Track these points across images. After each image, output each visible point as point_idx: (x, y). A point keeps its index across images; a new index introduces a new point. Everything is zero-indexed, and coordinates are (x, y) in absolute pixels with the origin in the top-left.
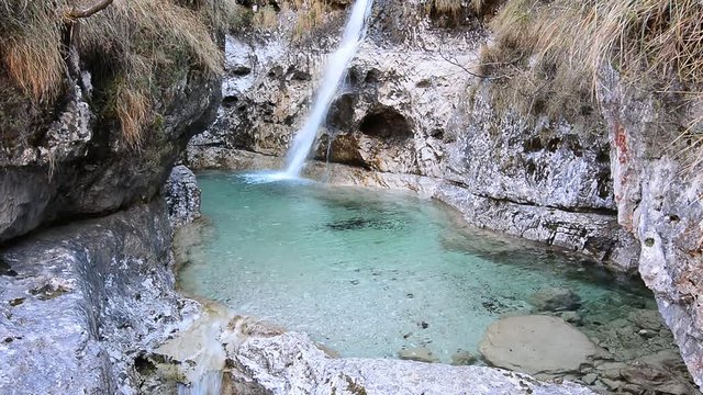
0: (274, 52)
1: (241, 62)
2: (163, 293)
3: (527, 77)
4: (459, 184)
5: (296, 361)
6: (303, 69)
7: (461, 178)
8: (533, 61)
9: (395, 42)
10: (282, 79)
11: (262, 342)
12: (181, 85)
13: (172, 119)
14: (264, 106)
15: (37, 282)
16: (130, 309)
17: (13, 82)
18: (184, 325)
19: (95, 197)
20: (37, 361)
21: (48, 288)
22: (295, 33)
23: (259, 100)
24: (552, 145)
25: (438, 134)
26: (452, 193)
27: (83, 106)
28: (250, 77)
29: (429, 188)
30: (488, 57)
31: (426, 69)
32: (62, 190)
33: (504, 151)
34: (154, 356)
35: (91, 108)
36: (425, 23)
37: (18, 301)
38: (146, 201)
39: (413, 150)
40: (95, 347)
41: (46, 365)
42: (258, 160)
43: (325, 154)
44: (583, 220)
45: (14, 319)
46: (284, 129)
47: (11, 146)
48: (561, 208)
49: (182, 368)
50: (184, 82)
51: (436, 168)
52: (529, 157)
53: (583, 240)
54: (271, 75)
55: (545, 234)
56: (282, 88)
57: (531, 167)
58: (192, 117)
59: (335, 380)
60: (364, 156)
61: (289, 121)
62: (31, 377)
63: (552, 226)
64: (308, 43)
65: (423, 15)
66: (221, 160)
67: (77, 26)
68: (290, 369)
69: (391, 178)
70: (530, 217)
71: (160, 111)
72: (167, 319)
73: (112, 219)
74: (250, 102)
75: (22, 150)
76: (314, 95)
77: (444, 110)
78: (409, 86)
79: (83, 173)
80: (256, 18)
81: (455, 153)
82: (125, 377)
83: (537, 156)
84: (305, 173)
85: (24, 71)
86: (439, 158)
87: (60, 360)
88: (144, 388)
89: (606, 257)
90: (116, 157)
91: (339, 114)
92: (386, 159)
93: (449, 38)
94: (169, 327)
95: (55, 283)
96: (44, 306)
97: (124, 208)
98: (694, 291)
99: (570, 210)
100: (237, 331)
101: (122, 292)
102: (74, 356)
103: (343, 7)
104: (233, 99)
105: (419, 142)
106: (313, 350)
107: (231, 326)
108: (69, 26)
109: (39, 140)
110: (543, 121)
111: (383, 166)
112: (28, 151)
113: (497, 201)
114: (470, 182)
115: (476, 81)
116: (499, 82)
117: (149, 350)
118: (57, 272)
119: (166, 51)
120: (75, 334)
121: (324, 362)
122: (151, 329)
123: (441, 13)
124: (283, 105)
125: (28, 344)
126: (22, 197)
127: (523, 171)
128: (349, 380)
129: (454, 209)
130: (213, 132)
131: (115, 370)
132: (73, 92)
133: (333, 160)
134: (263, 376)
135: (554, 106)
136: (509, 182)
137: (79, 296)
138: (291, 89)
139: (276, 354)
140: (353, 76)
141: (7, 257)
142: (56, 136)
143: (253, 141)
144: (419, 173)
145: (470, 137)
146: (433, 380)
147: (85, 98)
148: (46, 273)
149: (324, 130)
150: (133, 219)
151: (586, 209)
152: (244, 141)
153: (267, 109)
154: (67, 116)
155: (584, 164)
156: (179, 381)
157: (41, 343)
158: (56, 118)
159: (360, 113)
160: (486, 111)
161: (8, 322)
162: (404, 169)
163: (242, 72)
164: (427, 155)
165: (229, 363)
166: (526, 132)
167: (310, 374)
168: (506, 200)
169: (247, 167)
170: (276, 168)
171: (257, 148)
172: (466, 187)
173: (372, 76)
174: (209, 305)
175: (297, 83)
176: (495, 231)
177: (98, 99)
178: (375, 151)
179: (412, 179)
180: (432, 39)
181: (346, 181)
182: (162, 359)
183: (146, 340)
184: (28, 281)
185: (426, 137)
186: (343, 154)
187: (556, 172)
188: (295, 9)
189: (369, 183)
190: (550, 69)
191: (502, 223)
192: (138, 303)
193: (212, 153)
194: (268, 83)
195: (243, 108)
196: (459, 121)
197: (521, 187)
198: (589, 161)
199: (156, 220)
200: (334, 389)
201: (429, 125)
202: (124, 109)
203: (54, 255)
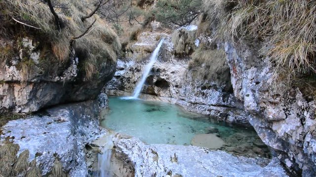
0: (131, 64)
1: (122, 66)
2: (95, 126)
3: (202, 69)
4: (183, 100)
5: (135, 146)
6: (139, 69)
7: (184, 98)
8: (203, 65)
9: (165, 61)
10: (133, 71)
11: (125, 140)
12: (104, 64)
13: (101, 74)
14: (128, 78)
15: (56, 118)
16: (85, 130)
17: (54, 55)
18: (101, 136)
19: (77, 96)
20: (53, 140)
21: (60, 120)
22: (137, 59)
23: (127, 77)
24: (209, 88)
25: (177, 86)
26: (181, 102)
27: (75, 66)
28: (124, 70)
29: (174, 101)
30: (191, 64)
31: (173, 69)
32: (67, 92)
33: (196, 90)
34: (91, 144)
35: (77, 67)
36: (173, 56)
37: (50, 123)
38: (92, 99)
39: (170, 91)
40: (72, 137)
41: (56, 141)
42: (126, 93)
43: (145, 92)
44: (219, 108)
45: (48, 128)
46: (133, 85)
47: (52, 75)
48: (212, 105)
49: (100, 148)
50: (105, 64)
51: (176, 96)
52: (203, 91)
53: (219, 114)
54: (130, 70)
55: (208, 113)
56: (133, 73)
57: (203, 94)
58: (107, 74)
59: (147, 150)
60: (156, 92)
61: (135, 83)
62: (51, 145)
63: (210, 110)
64: (141, 62)
65: (172, 54)
66: (115, 93)
67: (75, 42)
68: (133, 148)
69: (163, 98)
70: (203, 108)
71: (98, 70)
72: (96, 134)
73: (82, 103)
74: (124, 77)
75: (55, 77)
76: (142, 76)
77: (178, 79)
78: (168, 73)
79: (74, 87)
80: (127, 55)
81: (182, 91)
82: (82, 150)
83: (205, 91)
84: (139, 97)
85: (58, 52)
86: (177, 93)
87: (61, 140)
88: (88, 154)
89: (226, 119)
90: (84, 83)
91: (149, 81)
92: (162, 93)
93: (180, 61)
94: (97, 136)
95: (62, 119)
96: (58, 125)
97: (85, 100)
98: (265, 106)
99: (215, 106)
100: (117, 138)
101: (83, 125)
102: (66, 139)
103: (151, 52)
104: (119, 77)
105: (171, 88)
106: (141, 143)
107: (116, 136)
108: (73, 41)
109: (61, 75)
110: (207, 81)
111: (161, 95)
112: (57, 77)
113: (194, 104)
114: (186, 99)
115: (188, 70)
116: (194, 71)
117: (90, 143)
118: (63, 116)
119: (101, 54)
120: (66, 133)
121: (144, 145)
122: (91, 137)
123: (177, 54)
124: (133, 78)
125: (51, 135)
126: (54, 92)
127: (201, 95)
128: (152, 150)
129: (181, 106)
130: (113, 86)
131: (79, 148)
132: (72, 62)
133: (147, 93)
134: (125, 150)
135: (209, 77)
136: (197, 98)
137: (69, 122)
138: (136, 74)
139: (129, 144)
140: (153, 70)
141: (48, 111)
142: (66, 74)
143: (124, 88)
144: (171, 97)
145: (186, 86)
146: (178, 149)
147: (76, 64)
148: (60, 116)
149: (145, 85)
150: (88, 104)
151: (219, 105)
152: (122, 88)
153: (129, 79)
154: (70, 68)
155: (218, 93)
156: (99, 152)
157: (55, 135)
158: (67, 68)
159: (155, 80)
160: (190, 79)
161: (46, 128)
162: (167, 96)
163: (122, 69)
164: (174, 92)
165: (115, 147)
166: (202, 84)
167: (140, 149)
168: (196, 103)
169: (122, 95)
170: (131, 96)
171: (125, 90)
172: (185, 100)
173: (158, 70)
174: (109, 130)
175: (137, 72)
176: (194, 112)
177: (80, 66)
178: (159, 91)
179: (170, 98)
180: (175, 61)
181: (150, 99)
182: (94, 145)
183: (89, 139)
184: (54, 118)
185: (173, 87)
186: (150, 92)
187: (210, 95)
188: (138, 52)
189: (157, 100)
190: (208, 67)
191: (195, 110)
192: (88, 129)
193: (112, 91)
194: (129, 72)
195: (122, 79)
196: (183, 82)
197: (201, 99)
198: (220, 92)
199: (95, 105)
200: (147, 153)
201: (174, 84)
202: (87, 68)
203: (63, 111)
